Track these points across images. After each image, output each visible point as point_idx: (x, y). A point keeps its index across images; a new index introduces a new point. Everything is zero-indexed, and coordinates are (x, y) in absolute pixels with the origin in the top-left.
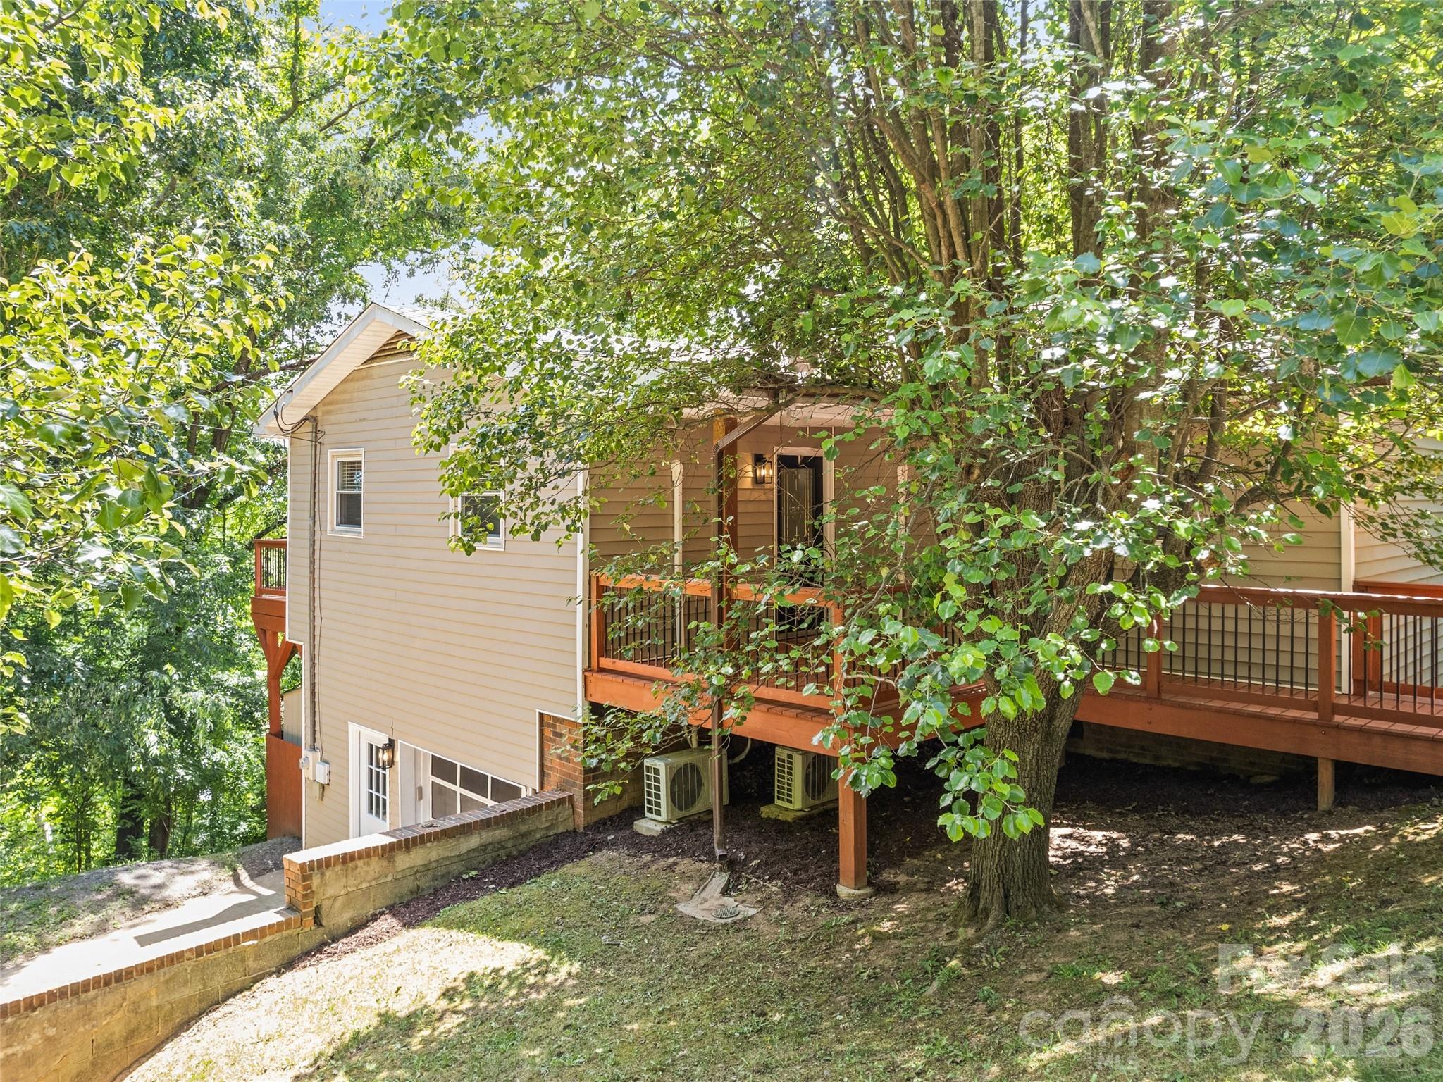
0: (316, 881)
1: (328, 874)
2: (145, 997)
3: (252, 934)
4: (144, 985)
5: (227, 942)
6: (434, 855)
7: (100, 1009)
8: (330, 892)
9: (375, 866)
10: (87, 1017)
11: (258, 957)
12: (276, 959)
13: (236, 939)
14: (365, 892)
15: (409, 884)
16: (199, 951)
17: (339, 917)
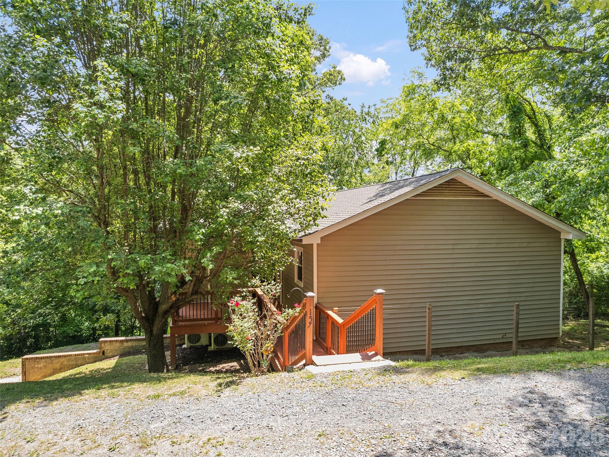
0: (103, 345)
1: (106, 344)
2: (64, 362)
3: (88, 354)
4: (63, 359)
5: (82, 354)
6: (134, 344)
7: (54, 362)
8: (106, 348)
9: (118, 344)
10: (52, 363)
11: (88, 359)
12: (93, 360)
13: (84, 354)
14: (116, 350)
15: (127, 350)
16: (75, 355)
17: (108, 354)
